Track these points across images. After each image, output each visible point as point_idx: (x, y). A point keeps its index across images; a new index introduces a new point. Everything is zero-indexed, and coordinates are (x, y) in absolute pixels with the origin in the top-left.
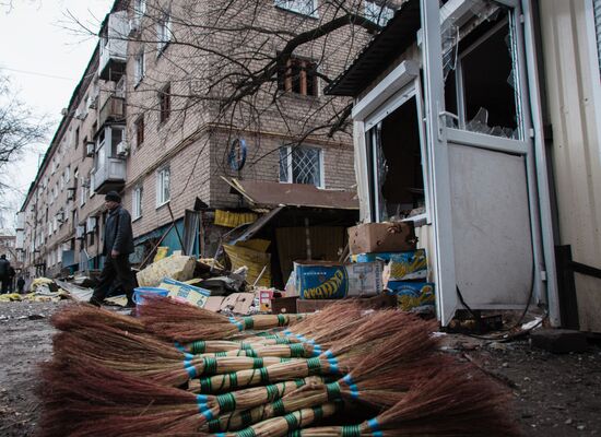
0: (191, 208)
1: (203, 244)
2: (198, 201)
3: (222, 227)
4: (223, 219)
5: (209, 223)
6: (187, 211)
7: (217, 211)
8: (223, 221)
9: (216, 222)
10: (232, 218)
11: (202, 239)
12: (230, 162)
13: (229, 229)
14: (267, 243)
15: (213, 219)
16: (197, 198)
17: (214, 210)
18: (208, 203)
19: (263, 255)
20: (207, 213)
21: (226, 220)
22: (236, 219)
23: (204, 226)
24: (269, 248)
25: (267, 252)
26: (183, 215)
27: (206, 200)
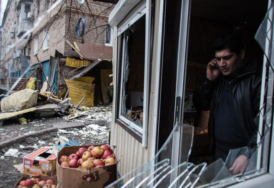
0: (53, 55)
1: (59, 76)
2: (57, 52)
3: (70, 67)
4: (70, 62)
5: (62, 64)
6: (51, 57)
7: (67, 58)
8: (71, 64)
9: (67, 64)
10: (76, 63)
11: (59, 73)
12: (77, 30)
13: (74, 68)
14: (92, 79)
15: (65, 63)
16: (56, 51)
17: (65, 57)
18: (63, 53)
19: (90, 85)
20: (61, 59)
21: (73, 63)
22: (78, 63)
23: (60, 66)
24: (94, 81)
25: (93, 83)
26: (49, 58)
27: (62, 52)
